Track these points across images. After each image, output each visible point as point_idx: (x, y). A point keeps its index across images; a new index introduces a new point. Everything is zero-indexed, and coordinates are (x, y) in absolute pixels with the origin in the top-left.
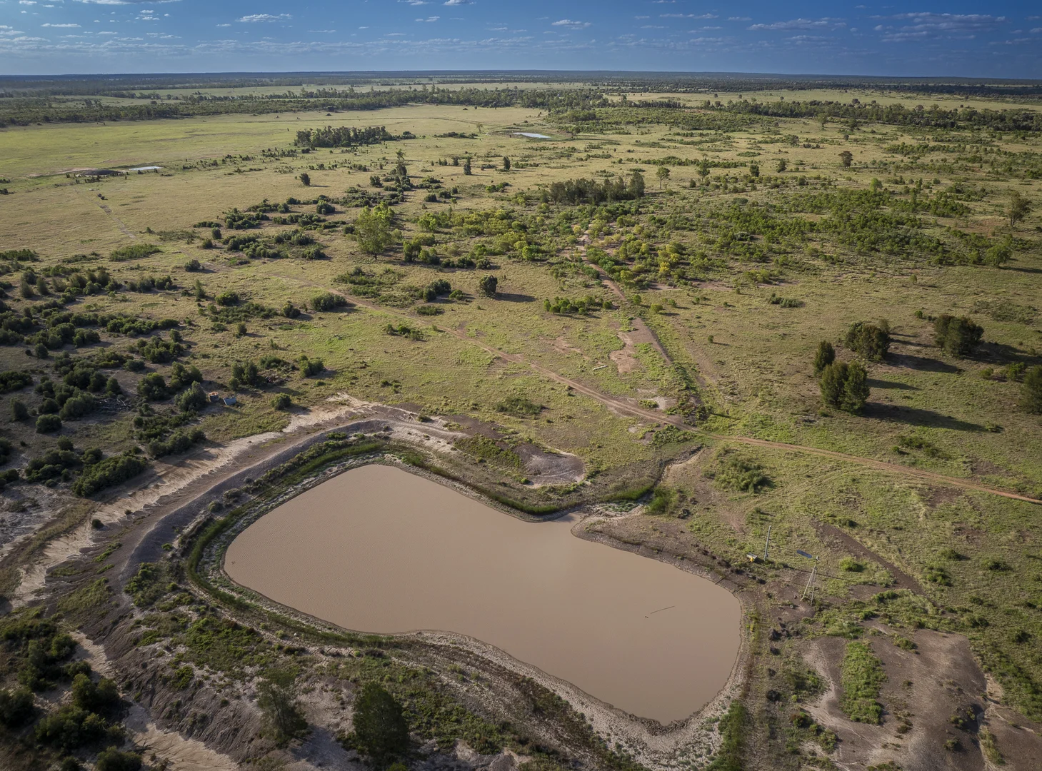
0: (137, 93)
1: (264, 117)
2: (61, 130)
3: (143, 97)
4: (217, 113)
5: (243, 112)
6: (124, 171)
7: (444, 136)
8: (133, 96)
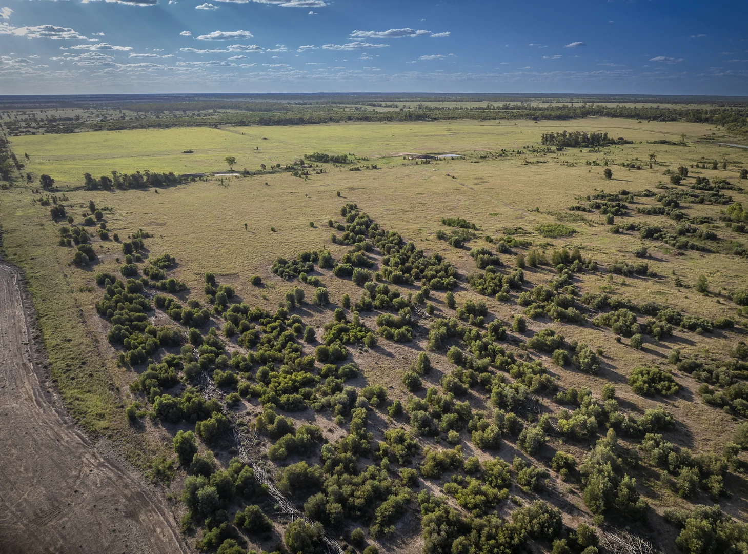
0: (383, 104)
1: (487, 122)
2: (361, 126)
3: (387, 106)
4: (453, 118)
5: (472, 118)
6: (439, 157)
7: (655, 142)
8: (380, 106)
